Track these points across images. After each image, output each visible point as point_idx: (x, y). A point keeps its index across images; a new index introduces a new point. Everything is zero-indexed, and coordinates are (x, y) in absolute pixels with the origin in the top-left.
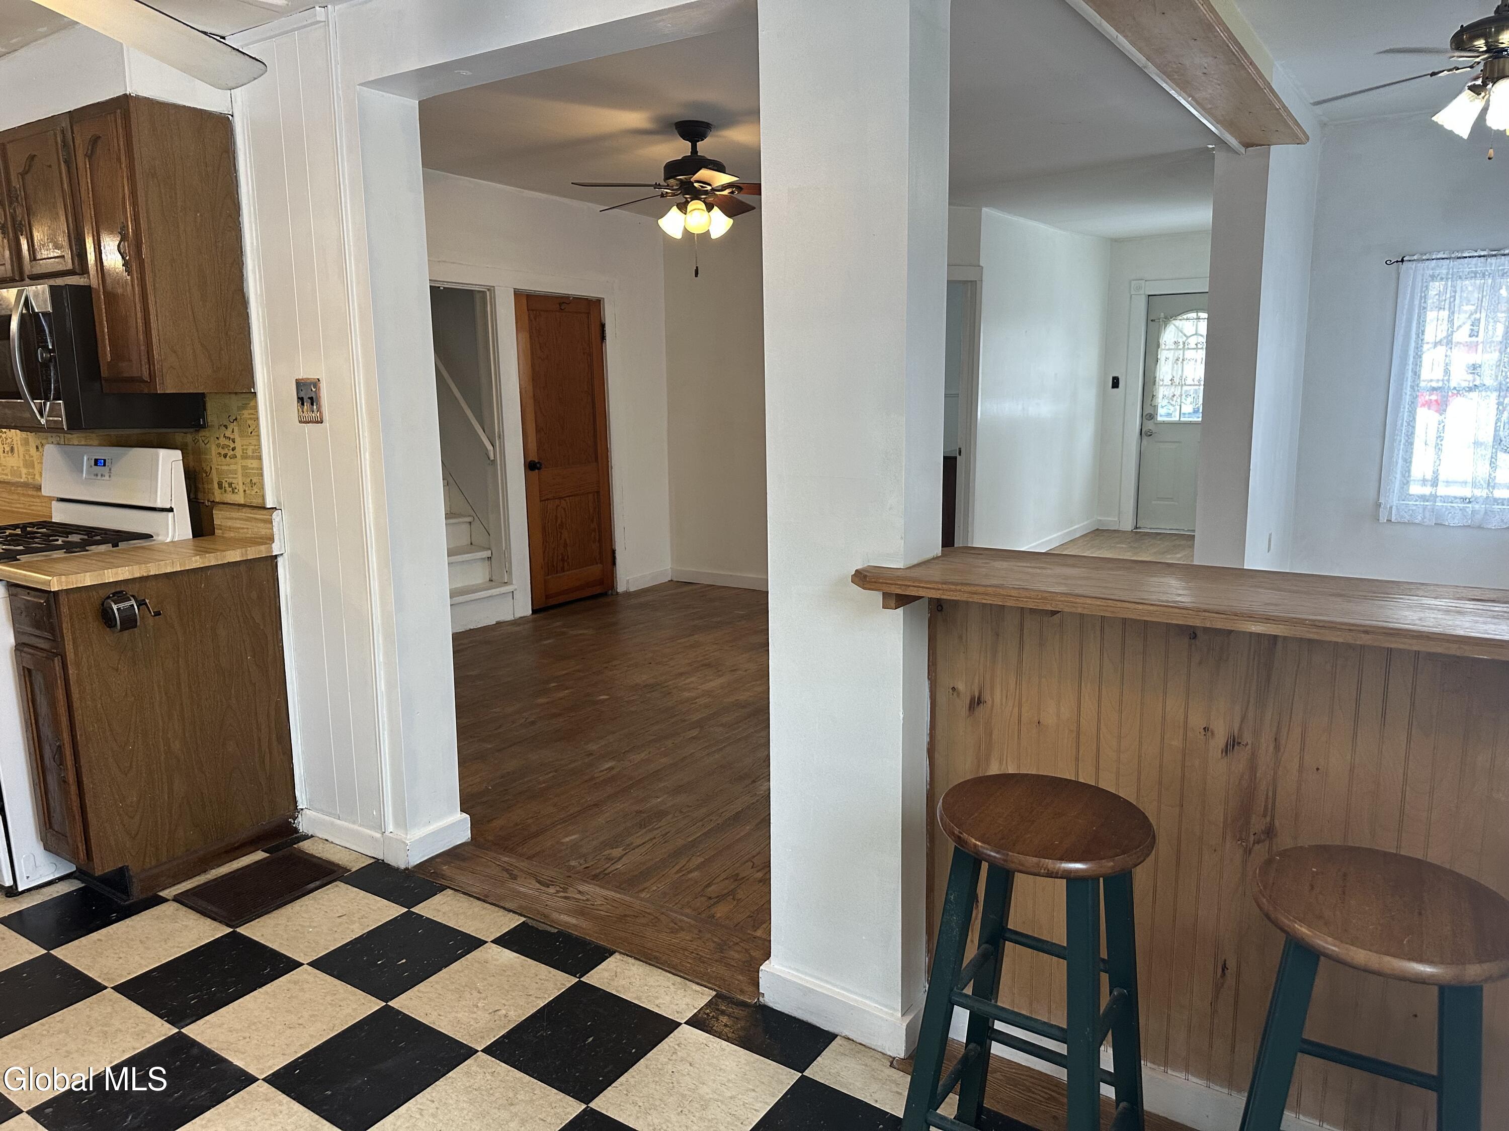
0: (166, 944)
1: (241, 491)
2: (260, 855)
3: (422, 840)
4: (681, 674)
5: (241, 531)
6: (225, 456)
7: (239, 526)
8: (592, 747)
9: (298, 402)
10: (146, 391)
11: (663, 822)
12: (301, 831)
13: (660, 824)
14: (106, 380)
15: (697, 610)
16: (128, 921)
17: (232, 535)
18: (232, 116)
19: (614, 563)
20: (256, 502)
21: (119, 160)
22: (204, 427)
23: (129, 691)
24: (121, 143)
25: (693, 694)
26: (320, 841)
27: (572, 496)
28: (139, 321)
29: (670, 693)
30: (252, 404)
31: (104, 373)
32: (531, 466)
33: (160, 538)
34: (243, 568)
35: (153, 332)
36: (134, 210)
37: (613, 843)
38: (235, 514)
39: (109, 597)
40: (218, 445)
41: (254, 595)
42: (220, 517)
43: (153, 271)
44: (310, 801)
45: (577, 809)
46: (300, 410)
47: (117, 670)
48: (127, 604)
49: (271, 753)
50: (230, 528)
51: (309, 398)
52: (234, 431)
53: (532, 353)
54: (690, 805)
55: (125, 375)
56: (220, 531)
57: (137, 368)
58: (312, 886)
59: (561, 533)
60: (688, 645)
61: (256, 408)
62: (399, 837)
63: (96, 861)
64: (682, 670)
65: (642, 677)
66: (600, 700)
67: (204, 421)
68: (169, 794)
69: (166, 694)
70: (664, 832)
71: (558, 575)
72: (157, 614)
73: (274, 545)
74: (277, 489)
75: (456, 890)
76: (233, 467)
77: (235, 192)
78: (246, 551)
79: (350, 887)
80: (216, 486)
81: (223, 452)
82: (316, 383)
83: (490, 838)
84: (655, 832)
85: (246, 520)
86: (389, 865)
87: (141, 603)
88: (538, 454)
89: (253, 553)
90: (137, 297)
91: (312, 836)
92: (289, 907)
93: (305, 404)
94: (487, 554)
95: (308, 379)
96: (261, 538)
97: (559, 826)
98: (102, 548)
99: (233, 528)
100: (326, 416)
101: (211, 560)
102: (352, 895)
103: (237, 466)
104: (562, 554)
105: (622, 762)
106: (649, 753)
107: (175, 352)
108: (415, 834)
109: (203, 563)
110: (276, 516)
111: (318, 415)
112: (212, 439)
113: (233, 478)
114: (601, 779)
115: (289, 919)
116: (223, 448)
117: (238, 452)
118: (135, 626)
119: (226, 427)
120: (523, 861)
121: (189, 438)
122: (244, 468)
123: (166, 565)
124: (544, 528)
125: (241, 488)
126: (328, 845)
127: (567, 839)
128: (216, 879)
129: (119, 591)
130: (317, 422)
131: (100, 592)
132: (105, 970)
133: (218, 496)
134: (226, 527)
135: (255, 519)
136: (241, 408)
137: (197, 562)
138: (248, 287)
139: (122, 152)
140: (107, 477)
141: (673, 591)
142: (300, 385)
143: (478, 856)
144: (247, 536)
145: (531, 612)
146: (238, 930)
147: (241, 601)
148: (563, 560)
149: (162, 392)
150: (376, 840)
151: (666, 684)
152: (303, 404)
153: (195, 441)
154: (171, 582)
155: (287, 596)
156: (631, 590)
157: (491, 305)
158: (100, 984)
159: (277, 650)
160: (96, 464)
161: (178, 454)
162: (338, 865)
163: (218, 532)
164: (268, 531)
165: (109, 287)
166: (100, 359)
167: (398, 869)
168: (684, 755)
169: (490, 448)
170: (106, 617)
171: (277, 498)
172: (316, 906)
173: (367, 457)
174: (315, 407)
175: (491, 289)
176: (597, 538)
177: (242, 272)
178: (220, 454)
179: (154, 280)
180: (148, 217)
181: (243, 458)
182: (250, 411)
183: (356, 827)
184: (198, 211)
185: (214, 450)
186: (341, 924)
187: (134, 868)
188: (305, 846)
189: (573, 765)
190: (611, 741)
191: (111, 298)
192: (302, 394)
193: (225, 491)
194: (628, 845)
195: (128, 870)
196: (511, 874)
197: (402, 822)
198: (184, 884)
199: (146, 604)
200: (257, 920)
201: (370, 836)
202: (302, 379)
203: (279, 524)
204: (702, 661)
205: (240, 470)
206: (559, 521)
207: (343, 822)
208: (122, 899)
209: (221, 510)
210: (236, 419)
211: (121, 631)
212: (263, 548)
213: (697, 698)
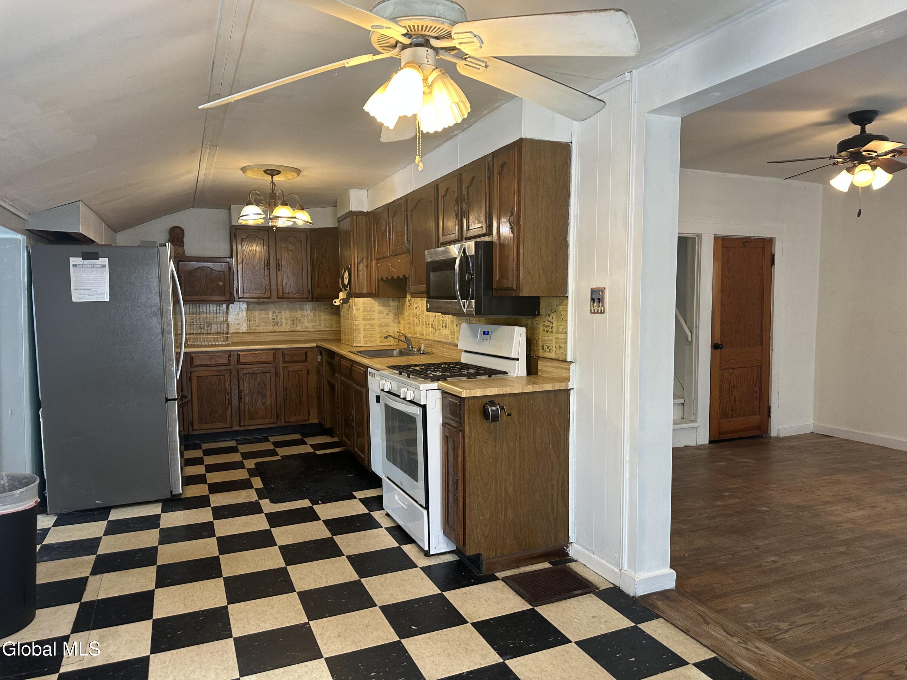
0: (498, 605)
1: (554, 351)
2: (546, 565)
3: (646, 580)
4: (827, 502)
5: (552, 374)
6: (547, 331)
7: (551, 370)
8: (760, 543)
9: (591, 301)
10: (514, 295)
11: (820, 613)
12: (570, 556)
13: (818, 613)
14: (496, 289)
15: (836, 456)
16: (479, 586)
17: (547, 375)
18: (571, 143)
19: (769, 416)
20: (561, 357)
21: (514, 173)
22: (538, 315)
23: (491, 456)
24: (516, 164)
25: (839, 519)
26: (581, 565)
27: (742, 367)
28: (515, 257)
29: (818, 515)
30: (565, 302)
31: (495, 286)
32: (715, 347)
33: (511, 374)
34: (552, 395)
35: (521, 263)
36: (518, 199)
37: (781, 617)
38: (549, 364)
39: (487, 403)
40: (544, 326)
41: (556, 410)
42: (541, 365)
43: (524, 231)
44: (577, 539)
45: (749, 585)
46: (592, 306)
47: (487, 443)
48: (495, 408)
49: (557, 505)
50: (546, 371)
51: (598, 299)
52: (553, 318)
53: (723, 275)
54: (843, 604)
55: (505, 287)
56: (541, 373)
57: (510, 283)
58: (576, 592)
59: (732, 391)
60: (830, 481)
61: (566, 305)
62: (631, 575)
63: (467, 547)
64: (827, 499)
65: (795, 500)
66: (763, 510)
67: (538, 312)
68: (504, 517)
69: (508, 460)
70: (823, 620)
71: (729, 419)
72: (509, 415)
73: (569, 383)
74: (574, 351)
75: (666, 620)
76: (551, 338)
77: (568, 185)
78: (555, 385)
79: (599, 599)
80: (541, 348)
81: (546, 329)
82: (603, 290)
83: (688, 590)
84: (815, 619)
85: (555, 368)
86: (623, 591)
87: (502, 408)
88: (721, 338)
89: (559, 386)
90: (515, 245)
91: (576, 561)
92: (563, 602)
93: (595, 302)
94: (682, 401)
95: (599, 288)
96: (562, 378)
97: (737, 595)
98: (483, 377)
99: (548, 372)
100: (607, 310)
101: (537, 388)
102: (601, 605)
103: (553, 337)
104: (732, 406)
105: (783, 559)
106: (805, 556)
107: (530, 274)
108: (641, 576)
109: (533, 390)
110: (572, 366)
111: (602, 308)
112: (541, 322)
113: (550, 344)
114: (768, 567)
115: (564, 610)
116: (546, 327)
117: (554, 330)
118: (498, 421)
119: (549, 315)
120: (713, 613)
121: (529, 321)
122: (557, 338)
123: (515, 389)
124: (721, 388)
125: (554, 350)
126: (586, 568)
127: (744, 606)
128: (524, 573)
129: (491, 400)
130: (601, 313)
131: (484, 400)
132: (468, 612)
133: (541, 353)
134: (544, 370)
135: (561, 367)
136: (558, 305)
137: (529, 389)
138: (569, 237)
139: (516, 169)
140: (488, 341)
141: (815, 441)
142: (593, 291)
143: (681, 601)
144: (555, 376)
145: (708, 442)
146: (536, 608)
147: (549, 413)
148: (732, 410)
149: (522, 295)
150: (616, 573)
151: (815, 508)
152: (594, 302)
153: (532, 323)
154: (516, 399)
155: (574, 413)
156: (781, 436)
157: (698, 245)
158: (465, 619)
159: (566, 444)
160: (484, 334)
161: (524, 329)
162: (591, 583)
163: (539, 373)
164: (567, 375)
165: (502, 241)
166: (494, 279)
167: (628, 596)
168: (835, 565)
169: (689, 334)
170: (485, 414)
171: (573, 356)
172: (580, 607)
173: (629, 333)
174: (601, 304)
175: (699, 236)
176: (758, 398)
177: (567, 229)
178: (544, 330)
179: (524, 235)
180: (525, 202)
181: (557, 333)
182: (563, 307)
183: (603, 561)
184: (549, 197)
185: (541, 328)
186: (594, 622)
187: (484, 557)
188: (572, 565)
189: (745, 553)
190: (773, 541)
191: (502, 246)
192: (594, 297)
193: (545, 351)
194: (793, 622)
195: (482, 556)
196: (704, 620)
197: (633, 564)
198: (507, 572)
199: (504, 409)
200: (546, 605)
201: (612, 570)
202: (595, 288)
203: (573, 371)
204: (844, 495)
205: (554, 340)
206: (732, 384)
207: (596, 557)
208: (477, 572)
209: (542, 361)
210: (555, 311)
211: (492, 422)
212: (563, 384)
213: (843, 523)
